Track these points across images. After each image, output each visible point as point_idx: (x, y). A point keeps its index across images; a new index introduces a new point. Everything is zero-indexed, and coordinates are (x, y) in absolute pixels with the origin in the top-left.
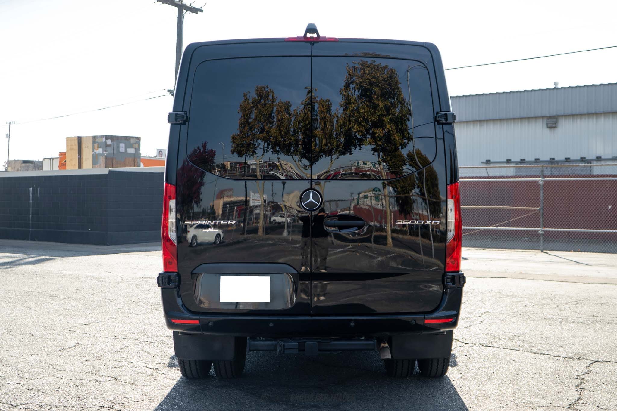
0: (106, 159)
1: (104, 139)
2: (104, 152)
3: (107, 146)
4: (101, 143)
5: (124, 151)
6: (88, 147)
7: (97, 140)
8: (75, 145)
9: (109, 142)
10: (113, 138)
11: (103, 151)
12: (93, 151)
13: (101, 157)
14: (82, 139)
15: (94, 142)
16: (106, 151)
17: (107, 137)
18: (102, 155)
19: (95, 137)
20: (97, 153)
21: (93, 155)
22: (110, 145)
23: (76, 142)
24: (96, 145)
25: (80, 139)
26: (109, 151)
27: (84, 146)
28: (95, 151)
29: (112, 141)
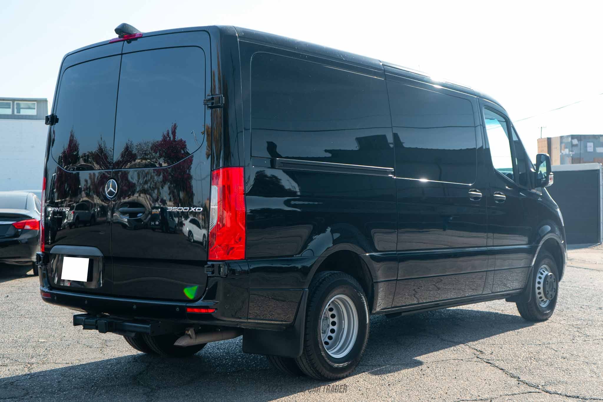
0: (572, 159)
1: (570, 139)
2: (571, 153)
3: (573, 146)
4: (568, 143)
5: (592, 151)
6: (556, 148)
7: (565, 140)
8: (545, 146)
9: (575, 142)
10: (580, 138)
11: (569, 151)
12: (561, 152)
13: (568, 158)
14: (552, 140)
15: (561, 143)
16: (572, 151)
17: (573, 137)
18: (568, 156)
19: (561, 137)
20: (564, 153)
21: (561, 156)
22: (576, 145)
23: (546, 143)
24: (563, 145)
25: (549, 140)
26: (576, 151)
27: (553, 146)
28: (562, 152)
29: (578, 141)
